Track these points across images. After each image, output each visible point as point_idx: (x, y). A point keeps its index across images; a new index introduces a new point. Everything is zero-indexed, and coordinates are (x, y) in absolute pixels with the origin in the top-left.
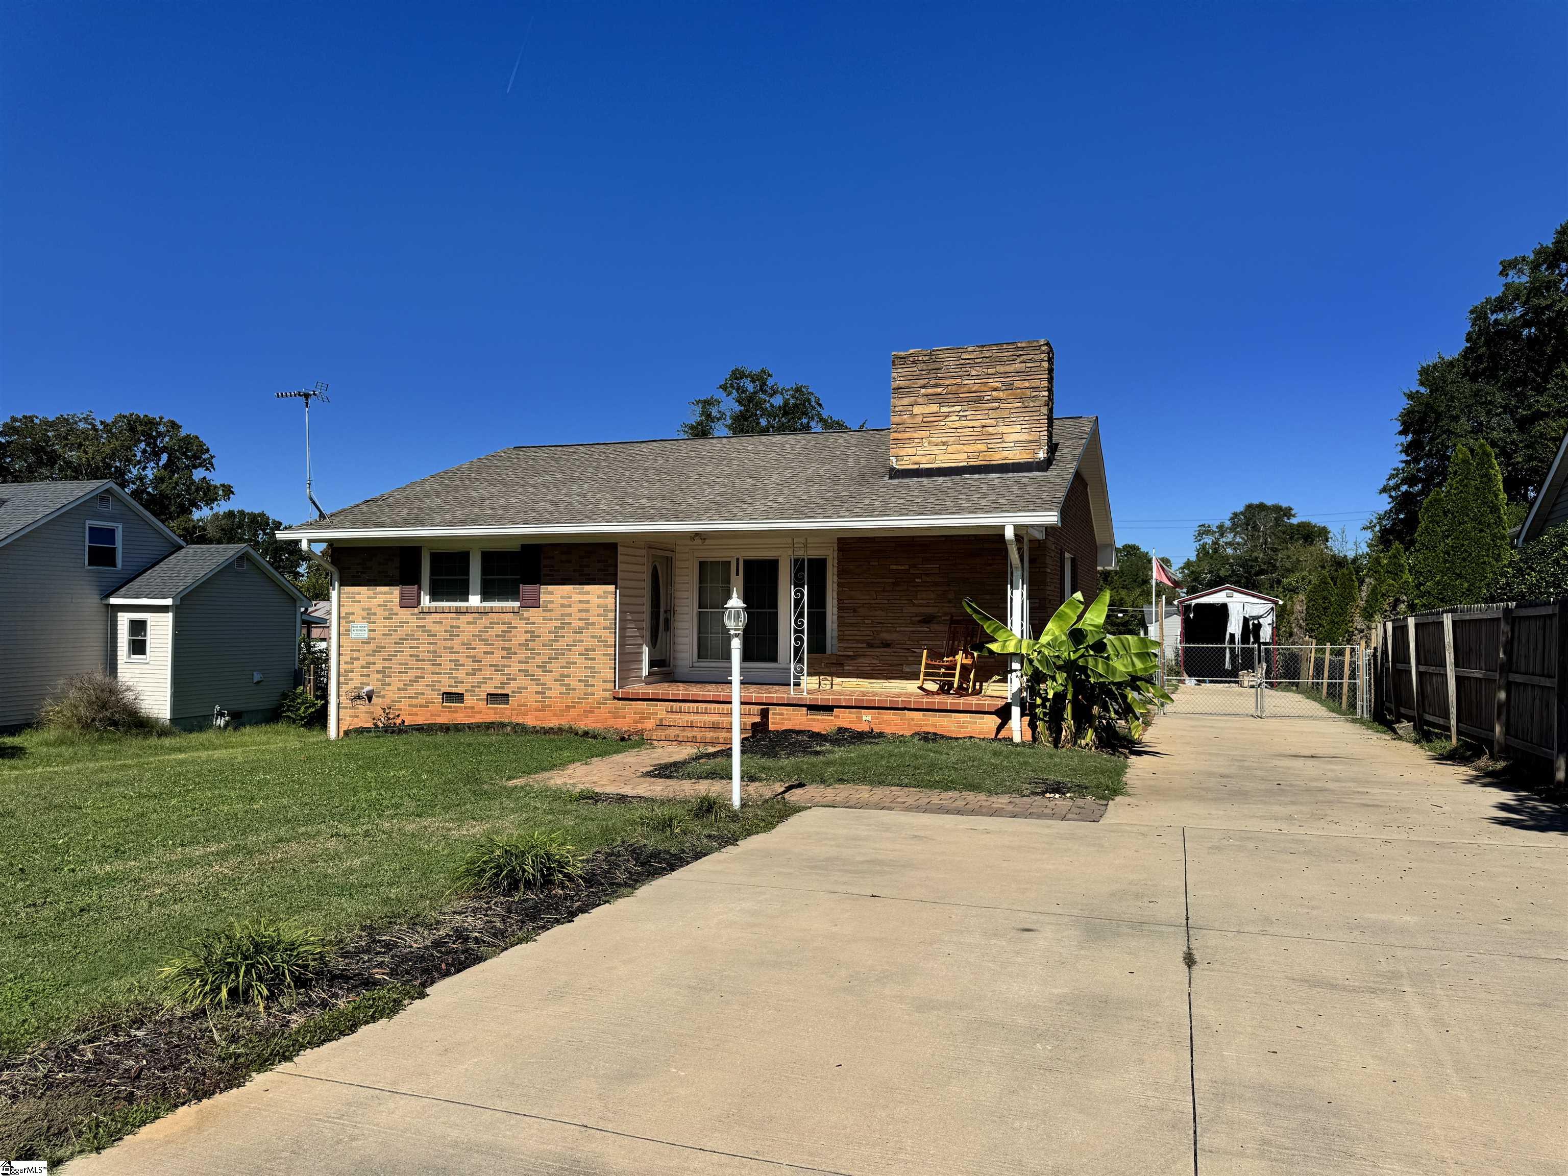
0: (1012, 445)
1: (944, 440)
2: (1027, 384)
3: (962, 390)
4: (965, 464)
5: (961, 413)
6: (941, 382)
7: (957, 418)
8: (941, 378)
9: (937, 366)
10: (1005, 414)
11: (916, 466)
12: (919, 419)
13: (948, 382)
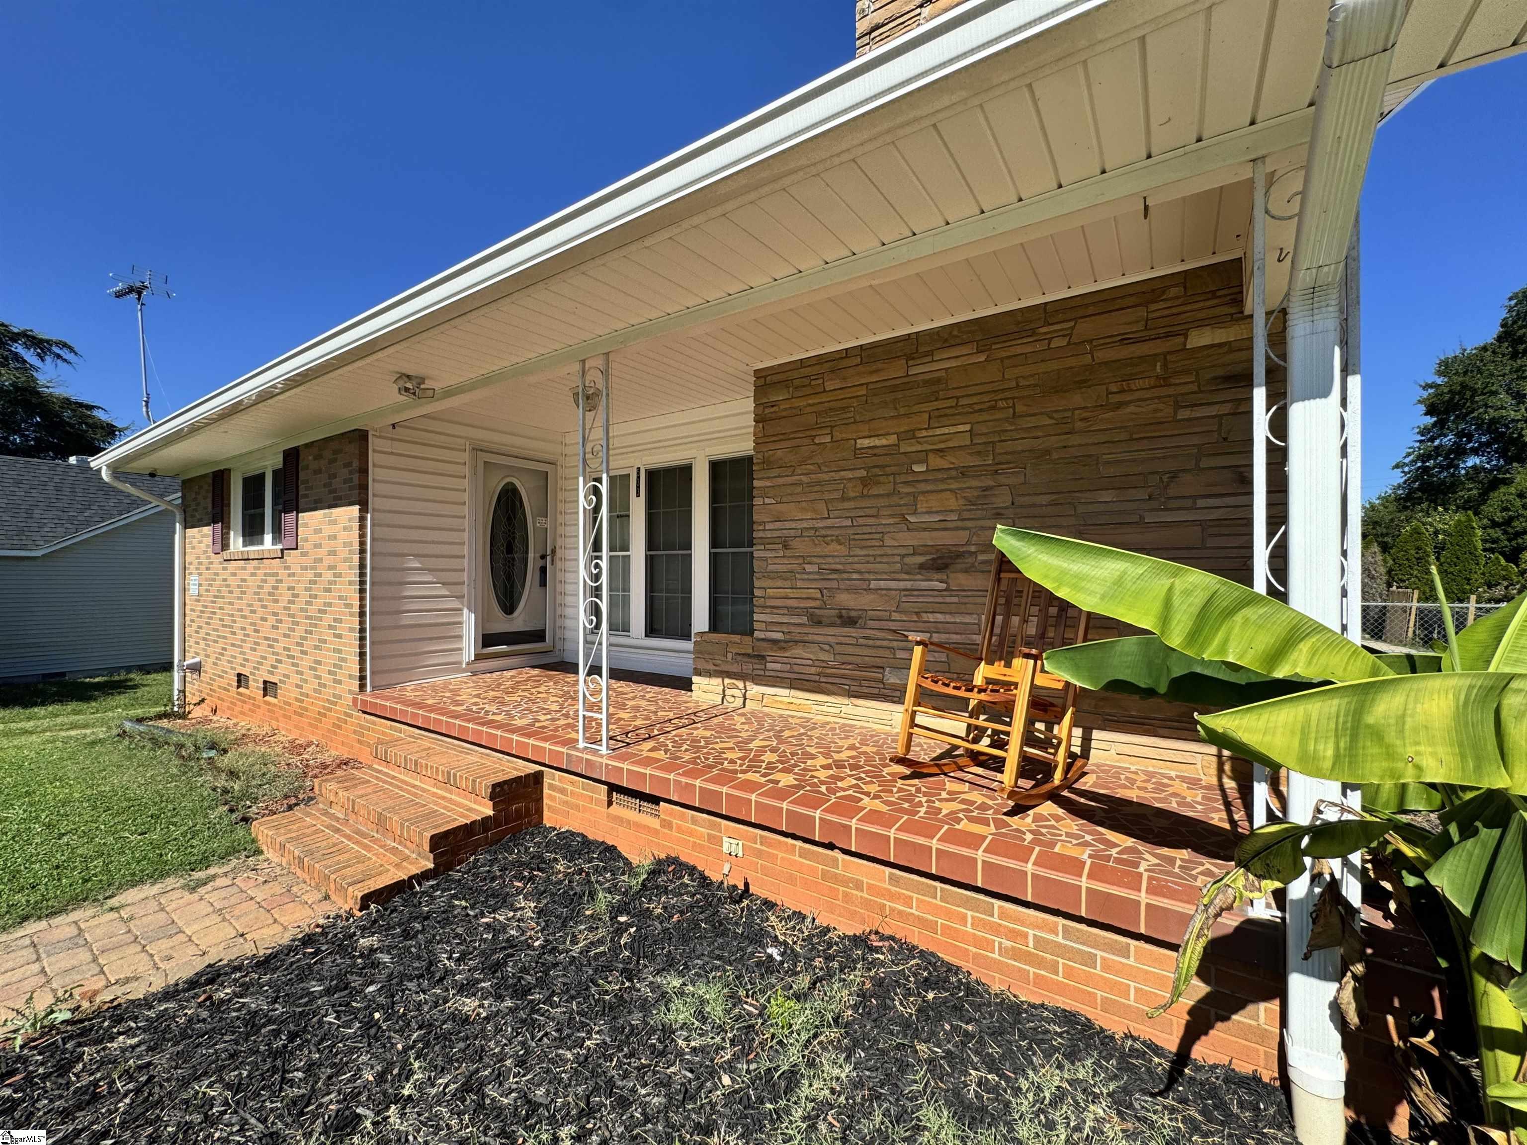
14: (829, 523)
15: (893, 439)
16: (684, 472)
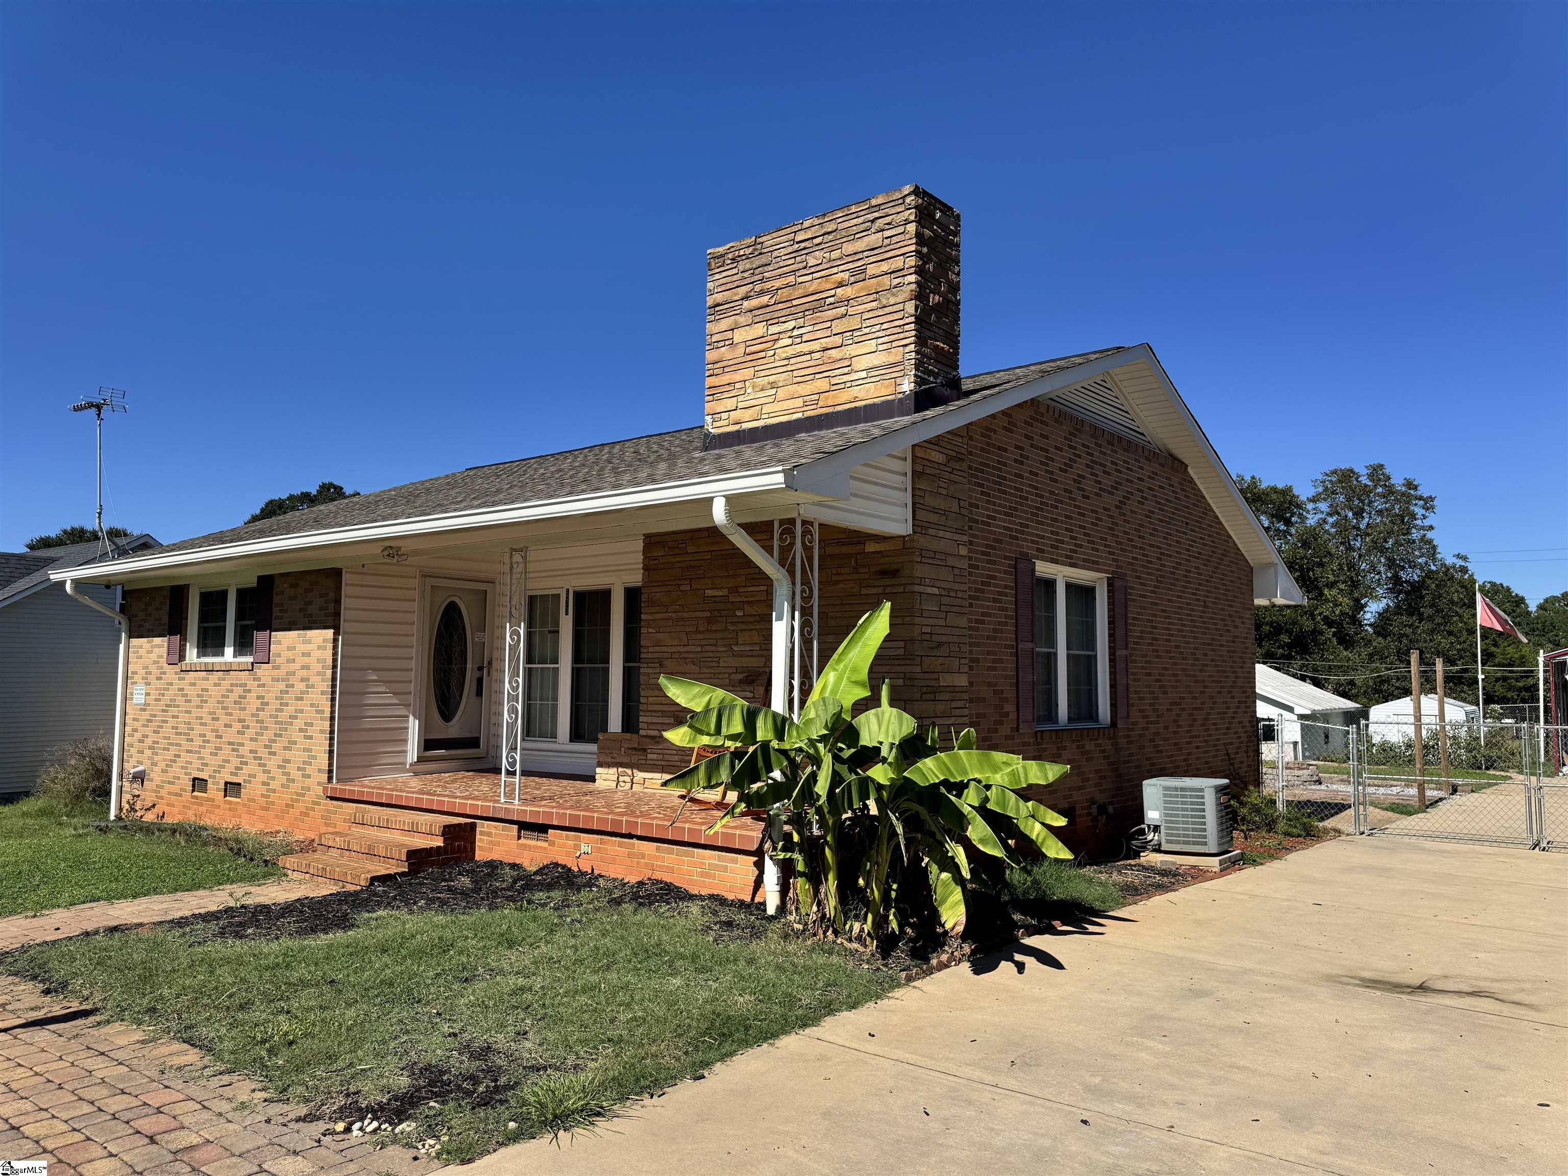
0: (864, 374)
1: (772, 379)
2: (885, 267)
3: (797, 294)
4: (799, 415)
5: (796, 333)
6: (768, 285)
7: (789, 341)
8: (769, 279)
9: (763, 260)
10: (854, 323)
11: (736, 428)
12: (741, 350)
13: (777, 284)
14: (688, 648)
15: (725, 592)
16: (604, 595)
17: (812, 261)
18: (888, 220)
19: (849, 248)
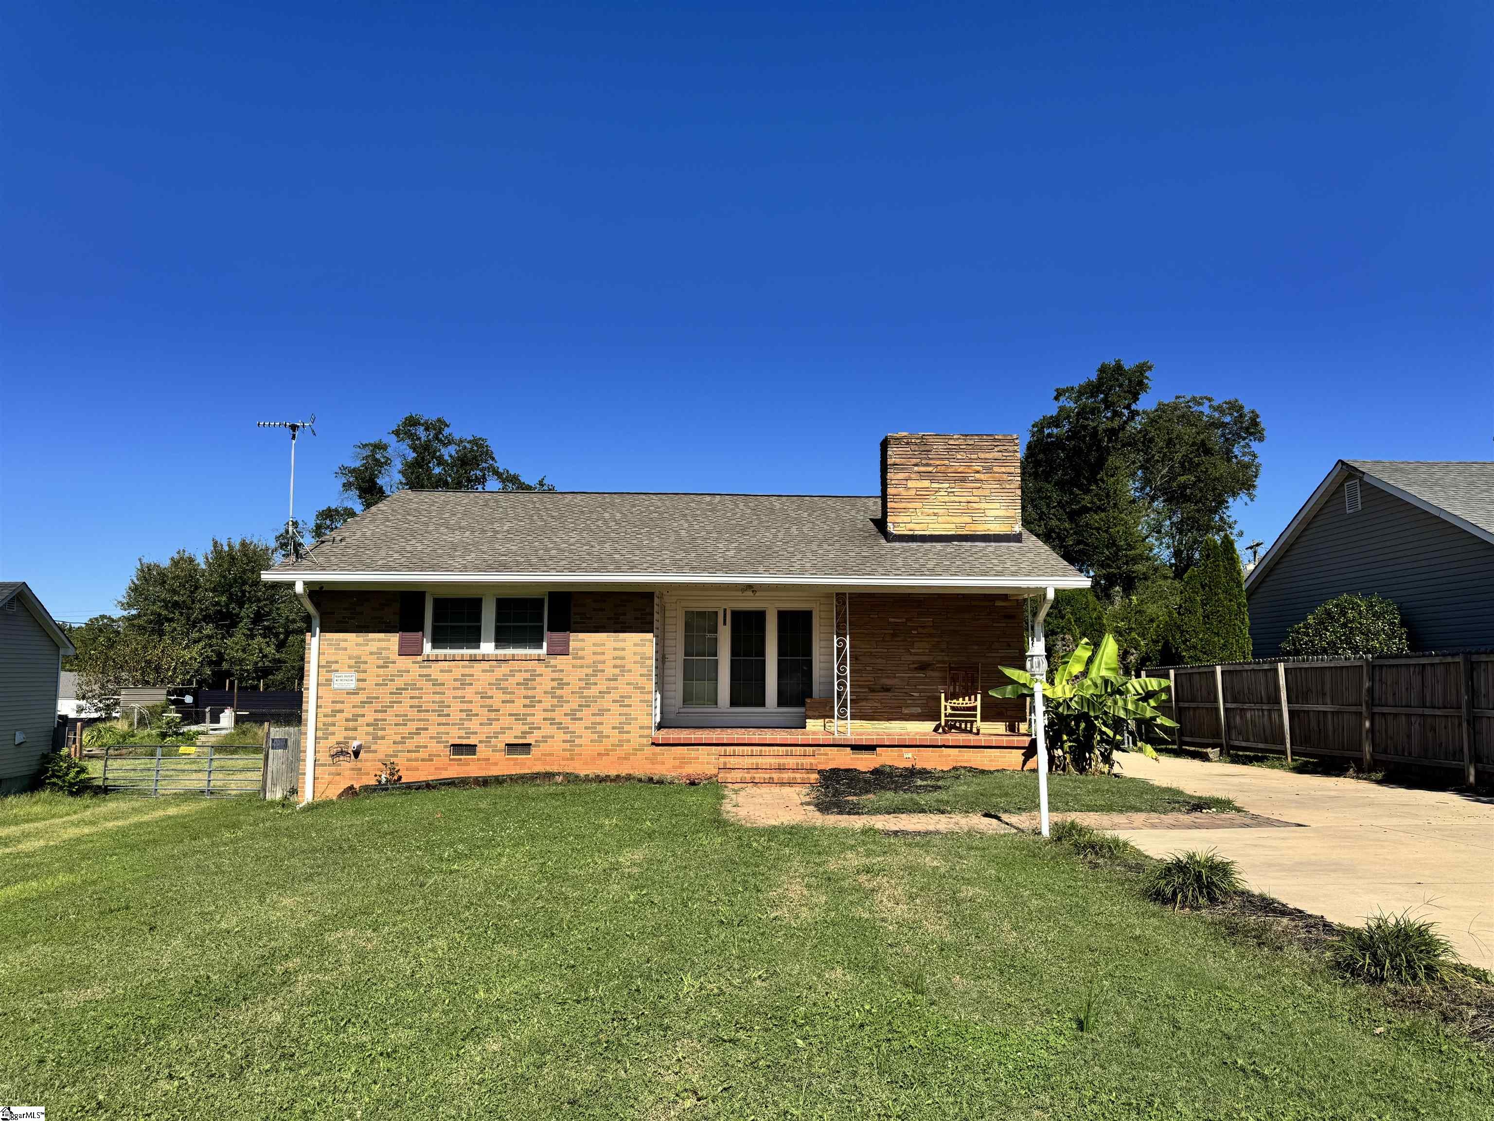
1: (936, 511)
2: (1003, 469)
3: (950, 470)
4: (953, 533)
5: (949, 490)
8: (930, 459)
9: (928, 448)
11: (911, 533)
12: (913, 492)
13: (938, 463)
16: (760, 616)
17: (959, 457)
18: (1006, 448)
19: (982, 455)
